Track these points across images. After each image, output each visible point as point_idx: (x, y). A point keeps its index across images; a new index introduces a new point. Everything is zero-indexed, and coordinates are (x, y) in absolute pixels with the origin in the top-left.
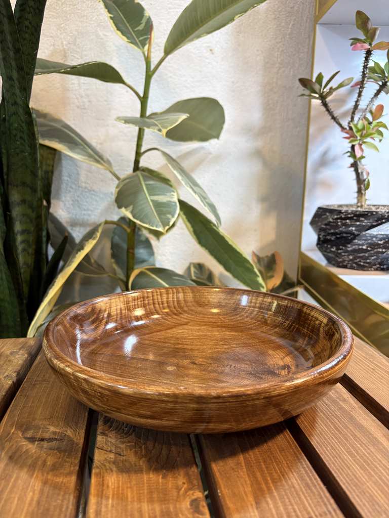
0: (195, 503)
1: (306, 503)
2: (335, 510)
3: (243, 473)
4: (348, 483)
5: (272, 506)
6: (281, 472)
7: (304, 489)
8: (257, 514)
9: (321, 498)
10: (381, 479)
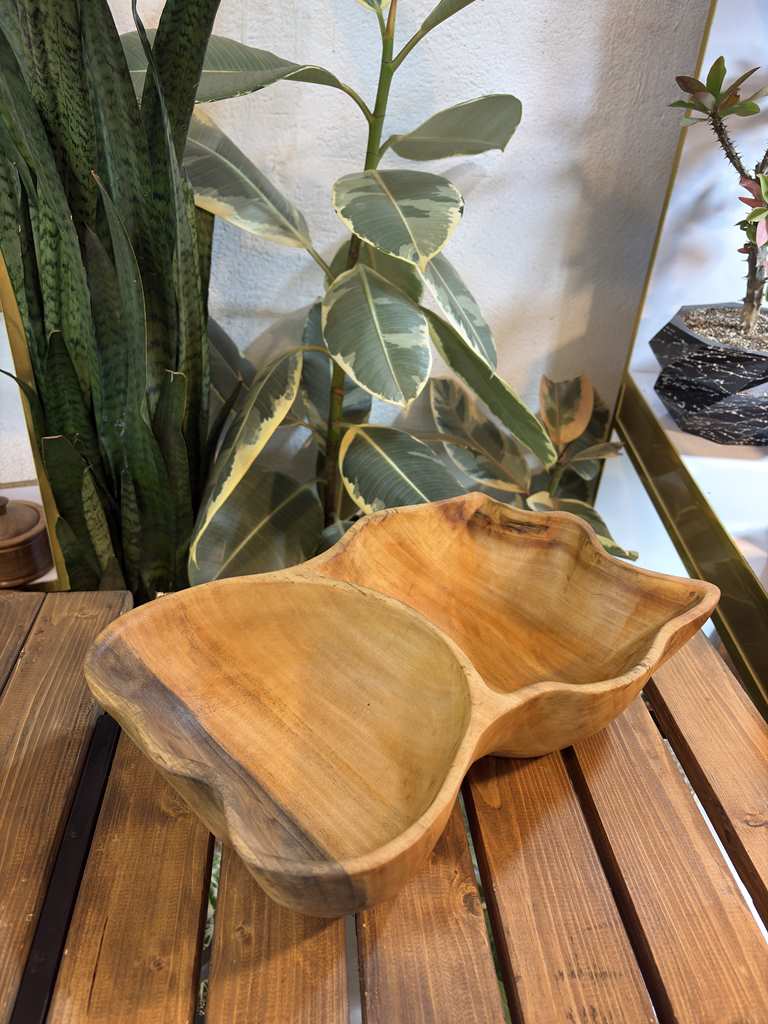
0: (468, 898)
1: (587, 909)
2: (616, 923)
3: (522, 864)
4: (637, 888)
5: (549, 910)
6: (564, 866)
7: (586, 891)
8: (533, 918)
9: (604, 905)
10: (675, 887)
